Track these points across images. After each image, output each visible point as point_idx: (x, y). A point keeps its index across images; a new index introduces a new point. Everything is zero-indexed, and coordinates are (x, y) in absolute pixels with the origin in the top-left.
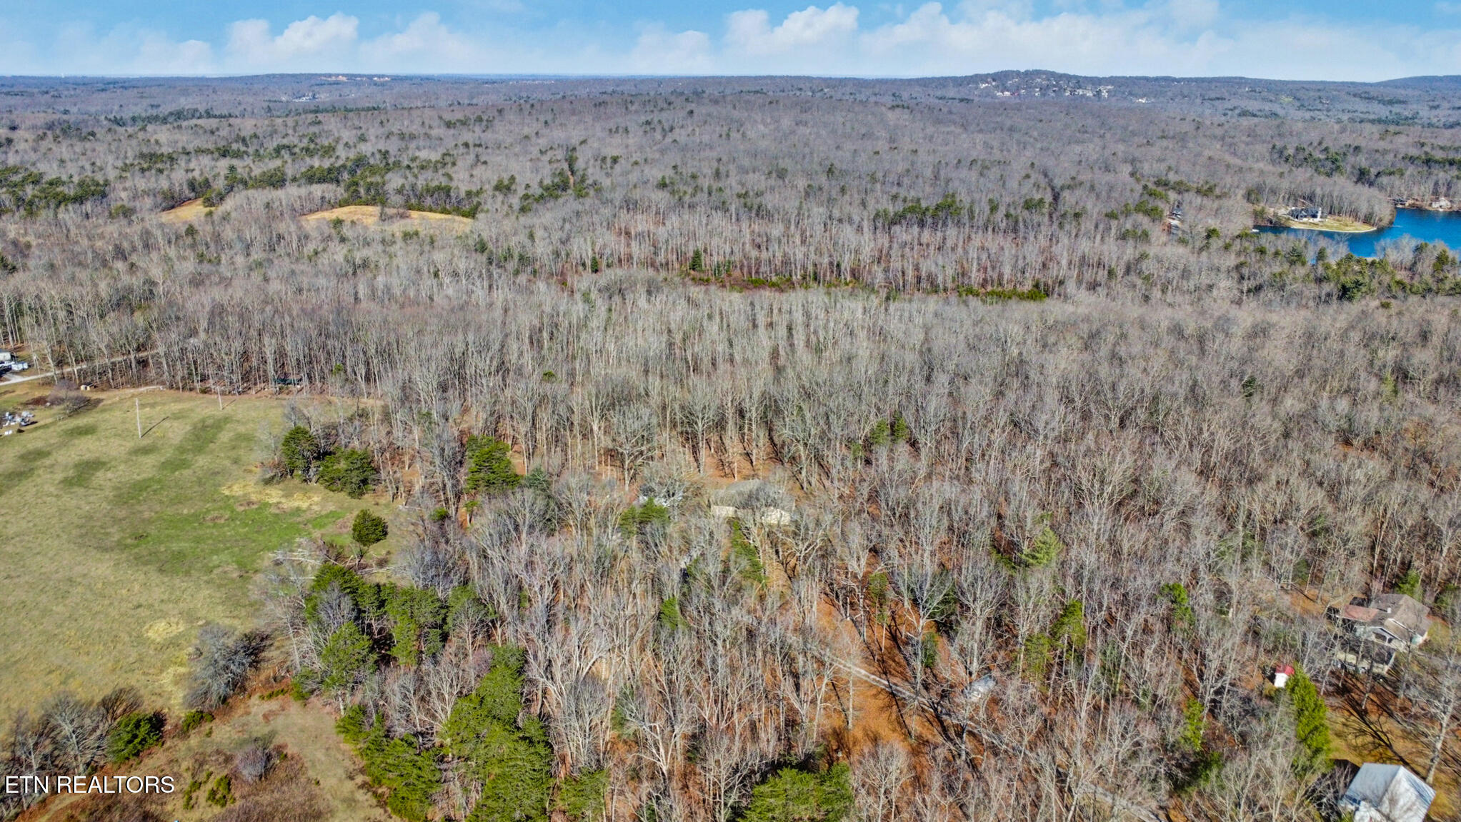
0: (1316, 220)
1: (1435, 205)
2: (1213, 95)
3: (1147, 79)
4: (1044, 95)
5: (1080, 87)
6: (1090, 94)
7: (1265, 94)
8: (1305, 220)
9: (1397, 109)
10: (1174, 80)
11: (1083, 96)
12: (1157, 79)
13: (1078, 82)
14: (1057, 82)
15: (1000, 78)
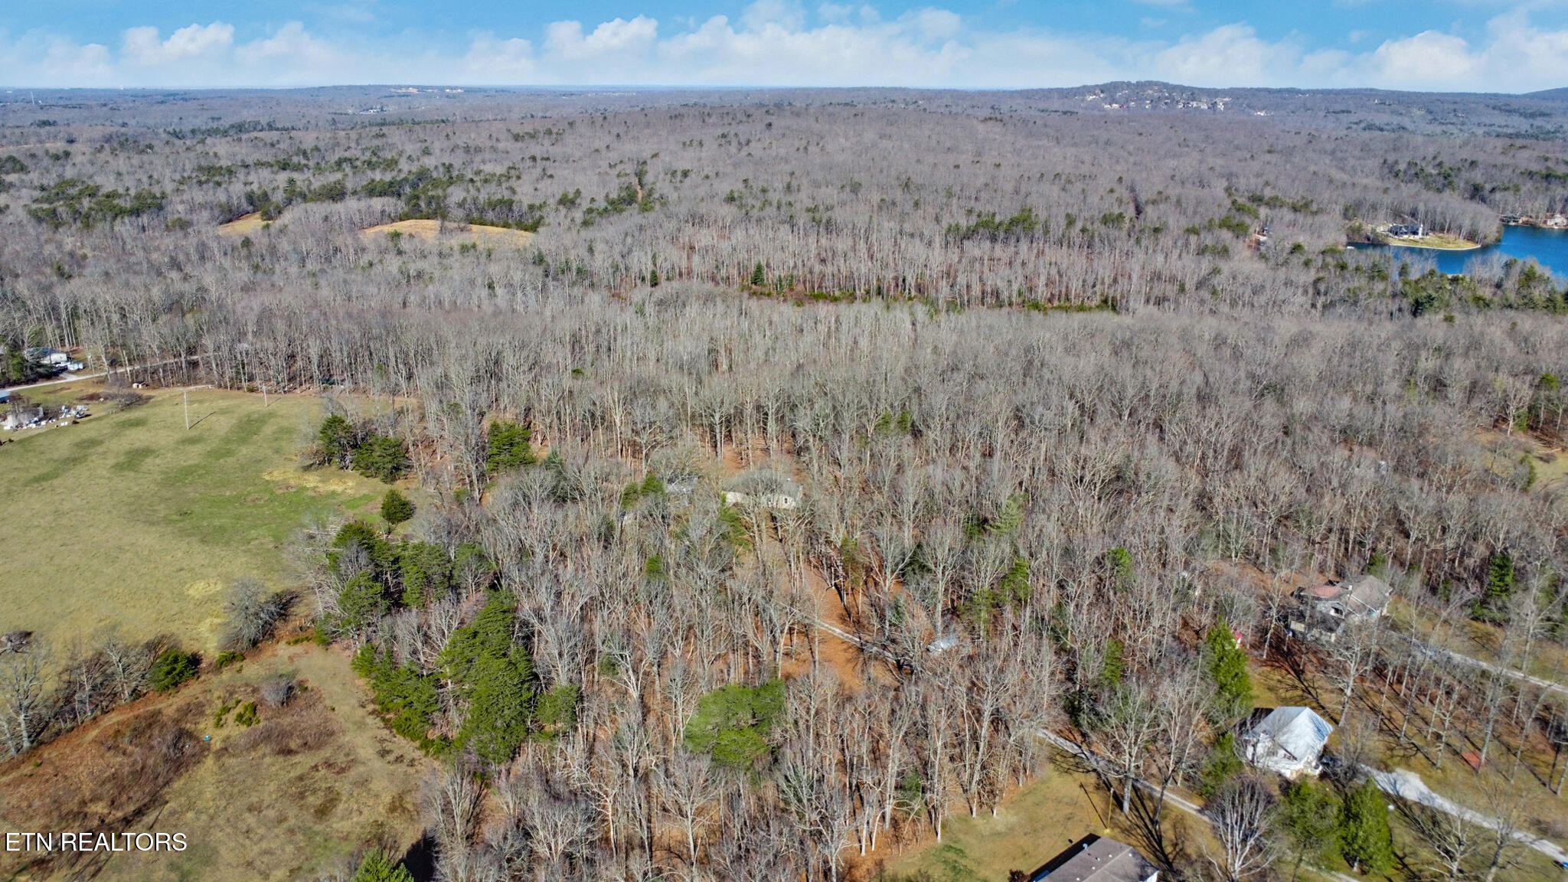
0: (1415, 237)
1: (1550, 223)
2: (1340, 108)
4: (1154, 108)
5: (1194, 99)
6: (1204, 107)
7: (1395, 106)
8: (1405, 237)
9: (1539, 122)
11: (1197, 108)
13: (1194, 93)
14: (1170, 93)
15: (1109, 90)
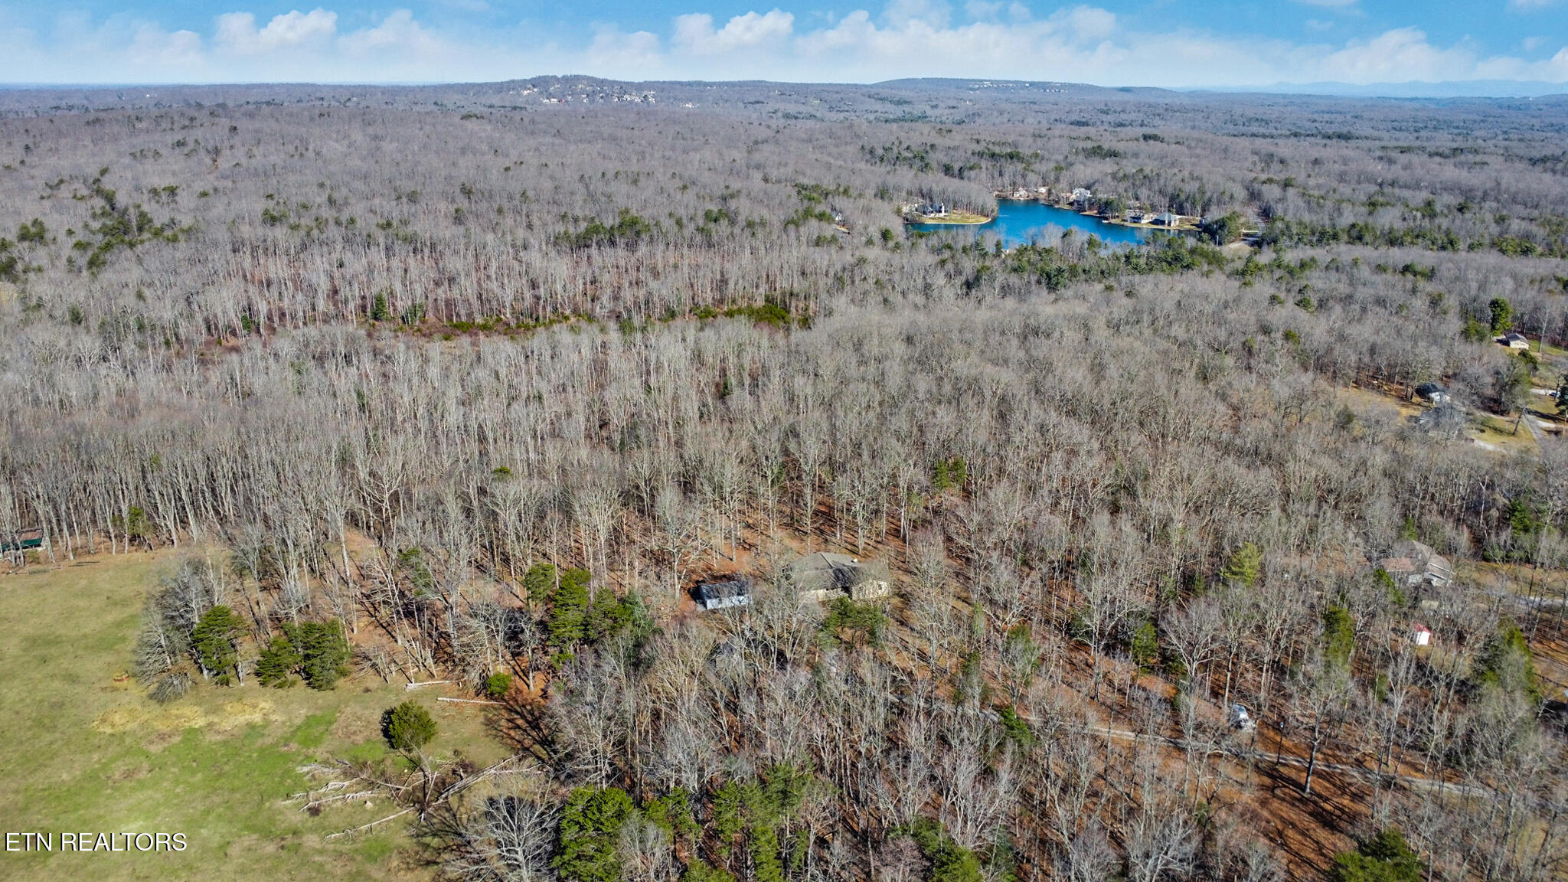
0: (942, 215)
1: (1017, 195)
2: (752, 100)
3: (681, 83)
4: (592, 101)
5: (625, 93)
6: (637, 100)
7: (794, 97)
8: (932, 215)
9: (907, 108)
10: (706, 84)
11: (632, 102)
12: (690, 84)
13: (625, 87)
14: (600, 87)
15: (541, 83)
